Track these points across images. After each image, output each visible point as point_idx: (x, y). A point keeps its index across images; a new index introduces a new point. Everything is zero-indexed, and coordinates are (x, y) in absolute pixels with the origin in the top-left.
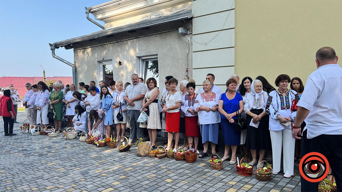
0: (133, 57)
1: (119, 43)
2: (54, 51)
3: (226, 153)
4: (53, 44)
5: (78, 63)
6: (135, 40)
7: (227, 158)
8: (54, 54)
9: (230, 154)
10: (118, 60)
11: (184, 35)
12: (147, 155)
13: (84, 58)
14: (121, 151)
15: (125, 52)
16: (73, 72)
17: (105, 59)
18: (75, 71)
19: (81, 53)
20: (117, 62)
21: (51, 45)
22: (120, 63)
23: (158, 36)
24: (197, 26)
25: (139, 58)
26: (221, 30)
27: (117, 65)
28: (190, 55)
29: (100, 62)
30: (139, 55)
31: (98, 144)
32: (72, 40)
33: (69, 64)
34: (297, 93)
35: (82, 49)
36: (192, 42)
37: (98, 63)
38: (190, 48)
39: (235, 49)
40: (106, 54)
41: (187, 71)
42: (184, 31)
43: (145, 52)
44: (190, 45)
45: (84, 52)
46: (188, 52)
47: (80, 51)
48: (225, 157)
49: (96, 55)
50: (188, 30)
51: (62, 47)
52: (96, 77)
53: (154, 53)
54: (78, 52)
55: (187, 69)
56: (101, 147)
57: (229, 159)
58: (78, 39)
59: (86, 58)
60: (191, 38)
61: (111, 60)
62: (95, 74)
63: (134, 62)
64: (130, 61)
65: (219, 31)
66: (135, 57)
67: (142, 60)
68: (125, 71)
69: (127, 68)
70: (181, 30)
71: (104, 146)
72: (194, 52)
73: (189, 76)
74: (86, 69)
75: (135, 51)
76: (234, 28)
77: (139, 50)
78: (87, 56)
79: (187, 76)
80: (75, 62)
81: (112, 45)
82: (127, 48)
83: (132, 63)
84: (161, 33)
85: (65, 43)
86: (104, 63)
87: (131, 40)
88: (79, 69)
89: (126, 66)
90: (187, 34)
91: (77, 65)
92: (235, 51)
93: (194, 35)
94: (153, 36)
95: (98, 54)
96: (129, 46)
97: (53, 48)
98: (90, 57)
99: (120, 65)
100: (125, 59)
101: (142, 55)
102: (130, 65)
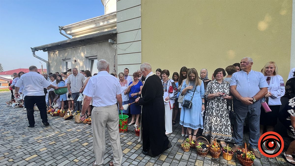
0: (83, 57)
1: (75, 48)
2: (34, 53)
3: (133, 119)
4: (34, 48)
5: (50, 60)
6: (84, 46)
7: (133, 122)
8: (35, 55)
9: (135, 120)
10: (74, 59)
11: (113, 44)
12: (81, 122)
13: (54, 57)
14: (66, 119)
15: (78, 54)
16: (47, 66)
17: (66, 58)
18: (49, 66)
19: (52, 54)
20: (73, 60)
21: (32, 48)
22: (75, 61)
23: (97, 44)
24: (120, 38)
25: (87, 57)
26: (134, 42)
27: (73, 62)
28: (116, 57)
29: (64, 60)
30: (86, 56)
31: (52, 115)
32: (46, 46)
33: (44, 61)
34: (174, 82)
35: (53, 52)
36: (117, 48)
37: (63, 61)
38: (116, 52)
39: (142, 53)
40: (67, 55)
41: (114, 66)
42: (112, 42)
43: (90, 54)
44: (116, 50)
45: (54, 54)
46: (115, 55)
47: (52, 53)
48: (132, 122)
49: (61, 56)
50: (115, 41)
51: (40, 50)
52: (61, 70)
53: (95, 55)
54: (51, 54)
55: (114, 65)
56: (55, 116)
57: (134, 123)
58: (50, 45)
59: (55, 57)
60: (117, 46)
61: (70, 59)
62: (61, 67)
63: (84, 60)
64: (81, 59)
65: (132, 42)
66: (84, 57)
67: (89, 59)
68: (79, 66)
69: (79, 64)
70: (110, 41)
71: (57, 116)
72: (118, 55)
73: (116, 70)
74: (55, 64)
75: (84, 53)
76: (141, 40)
77: (86, 53)
78: (56, 56)
79: (114, 69)
80: (49, 60)
81: (70, 49)
82: (79, 52)
83: (82, 61)
84: (99, 42)
85: (41, 47)
86: (67, 61)
87: (82, 47)
88: (51, 65)
89: (79, 63)
90: (114, 43)
91: (50, 62)
92: (142, 55)
93: (118, 44)
94: (95, 44)
95: (62, 55)
96: (80, 50)
97: (34, 50)
98: (57, 57)
99: (75, 62)
100: (78, 58)
101: (88, 56)
102: (81, 62)
